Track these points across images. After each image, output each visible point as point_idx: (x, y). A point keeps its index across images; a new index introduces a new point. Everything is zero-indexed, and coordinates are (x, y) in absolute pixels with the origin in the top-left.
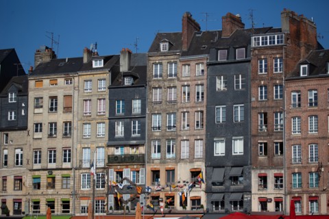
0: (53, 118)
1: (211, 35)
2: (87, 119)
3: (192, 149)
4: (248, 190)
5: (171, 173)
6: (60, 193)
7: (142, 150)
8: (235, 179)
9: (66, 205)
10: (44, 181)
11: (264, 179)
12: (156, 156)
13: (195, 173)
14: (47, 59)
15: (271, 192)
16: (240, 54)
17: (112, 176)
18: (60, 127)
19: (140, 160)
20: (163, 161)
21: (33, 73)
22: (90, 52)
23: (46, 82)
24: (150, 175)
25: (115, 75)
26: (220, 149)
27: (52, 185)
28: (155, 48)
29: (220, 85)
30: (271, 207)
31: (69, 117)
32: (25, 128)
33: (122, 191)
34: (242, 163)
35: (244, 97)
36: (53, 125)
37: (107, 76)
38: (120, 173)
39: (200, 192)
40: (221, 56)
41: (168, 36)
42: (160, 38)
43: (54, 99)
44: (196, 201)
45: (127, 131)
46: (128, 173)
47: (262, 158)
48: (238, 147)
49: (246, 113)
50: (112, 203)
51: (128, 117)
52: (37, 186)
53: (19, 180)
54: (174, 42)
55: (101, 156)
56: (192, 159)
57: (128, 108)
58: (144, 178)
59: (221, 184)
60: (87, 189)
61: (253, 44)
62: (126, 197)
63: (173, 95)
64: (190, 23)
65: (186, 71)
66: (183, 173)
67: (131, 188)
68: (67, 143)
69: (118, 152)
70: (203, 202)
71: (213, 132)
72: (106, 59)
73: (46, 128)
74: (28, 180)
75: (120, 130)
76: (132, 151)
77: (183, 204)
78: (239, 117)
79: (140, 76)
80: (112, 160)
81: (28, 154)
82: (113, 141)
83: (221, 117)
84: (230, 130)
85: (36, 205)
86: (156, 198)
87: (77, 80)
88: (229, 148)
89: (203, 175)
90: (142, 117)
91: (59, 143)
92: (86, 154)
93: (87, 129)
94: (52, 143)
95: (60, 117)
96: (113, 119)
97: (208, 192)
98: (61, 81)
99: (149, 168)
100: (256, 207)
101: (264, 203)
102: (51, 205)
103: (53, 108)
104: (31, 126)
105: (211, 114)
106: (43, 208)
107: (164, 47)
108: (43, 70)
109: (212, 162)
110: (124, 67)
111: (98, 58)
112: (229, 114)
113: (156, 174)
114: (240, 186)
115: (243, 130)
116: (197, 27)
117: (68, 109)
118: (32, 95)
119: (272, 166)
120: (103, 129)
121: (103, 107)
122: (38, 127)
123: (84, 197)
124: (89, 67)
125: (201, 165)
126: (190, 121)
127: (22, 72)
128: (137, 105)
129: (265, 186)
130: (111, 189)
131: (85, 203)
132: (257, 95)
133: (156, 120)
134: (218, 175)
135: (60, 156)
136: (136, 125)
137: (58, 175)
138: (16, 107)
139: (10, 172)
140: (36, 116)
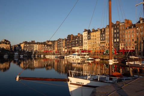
1: (115, 24)
4: (119, 46)
6: (95, 47)
7: (105, 41)
12: (107, 42)
14: (93, 30)
16: (118, 27)
17: (101, 45)
18: (95, 39)
19: (105, 42)
22: (98, 29)
23: (93, 33)
25: (101, 31)
26: (115, 40)
29: (115, 31)
31: (95, 38)
33: (102, 47)
34: (119, 42)
35: (119, 33)
36: (94, 39)
37: (100, 31)
40: (115, 27)
41: (108, 25)
43: (94, 35)
46: (103, 45)
48: (118, 40)
49: (119, 35)
52: (92, 47)
55: (100, 42)
61: (120, 25)
71: (114, 38)
72: (100, 29)
73: (93, 39)
76: (103, 42)
78: (118, 36)
80: (101, 43)
81: (91, 43)
83: (115, 36)
84: (116, 38)
87: (96, 32)
88: (116, 40)
89: (113, 44)
91: (95, 41)
92: (98, 42)
93: (98, 39)
96: (101, 37)
97: (114, 47)
99: (106, 44)
101: (122, 48)
102: (94, 49)
103: (94, 37)
104: (91, 39)
107: (107, 27)
109: (114, 42)
110: (103, 30)
112: (116, 35)
115: (119, 38)
117: (95, 36)
118: (91, 35)
119: (123, 43)
120: (100, 39)
122: (92, 39)
123: (98, 48)
124: (98, 31)
128: (104, 35)
129: (122, 45)
130: (101, 47)
132: (121, 32)
133: (106, 37)
134: (115, 44)
135: (95, 43)
136: (104, 38)
137: (94, 45)
138: (89, 37)
139: (89, 45)
140: (92, 38)
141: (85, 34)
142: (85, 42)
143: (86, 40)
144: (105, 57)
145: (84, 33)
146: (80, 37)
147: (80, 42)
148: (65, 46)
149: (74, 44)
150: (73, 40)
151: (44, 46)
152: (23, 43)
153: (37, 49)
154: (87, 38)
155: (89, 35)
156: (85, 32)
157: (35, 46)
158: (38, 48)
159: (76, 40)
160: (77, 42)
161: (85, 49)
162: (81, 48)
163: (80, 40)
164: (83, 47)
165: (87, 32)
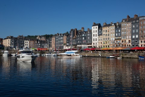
0: (106, 33)
1: (132, 18)
2: (111, 33)
3: (129, 37)
4: (139, 43)
5: (125, 41)
6: (107, 45)
7: (120, 38)
8: (136, 41)
9: (109, 46)
10: (105, 43)
11: (142, 41)
12: (123, 38)
13: (129, 41)
14: (105, 24)
15: (143, 43)
16: (137, 21)
17: (116, 42)
20: (124, 39)
21: (103, 27)
22: (112, 23)
23: (105, 28)
24: (122, 41)
25: (116, 26)
27: (106, 43)
28: (122, 21)
29: (134, 26)
30: (143, 46)
31: (109, 33)
32: (102, 35)
33: (117, 44)
34: (137, 39)
35: (138, 28)
36: (106, 34)
37: (115, 26)
38: (117, 41)
39: (130, 44)
40: (134, 22)
41: (125, 19)
42: (123, 20)
43: (106, 30)
44: (130, 45)
45: (118, 35)
46: (118, 41)
47: (141, 38)
48: (137, 36)
49: (138, 31)
50: (116, 45)
51: (118, 32)
52: (104, 43)
53: (101, 43)
54: (126, 20)
55: (114, 39)
56: (129, 39)
57: (118, 31)
58: (121, 42)
59: (134, 42)
60: (112, 44)
61: (140, 19)
62: (118, 45)
63: (125, 29)
64: (129, 17)
65: (128, 25)
66: (127, 41)
67: (119, 43)
68: (109, 37)
69: (117, 38)
70: (131, 45)
71: (132, 34)
72: (114, 24)
73: (105, 35)
74: (103, 43)
75: (117, 35)
76: (119, 38)
77: (127, 46)
79: (120, 26)
80: (116, 39)
81: (103, 39)
82: (116, 36)
84: (135, 34)
85: (104, 46)
86: (123, 45)
87: (110, 27)
88: (135, 37)
89: (131, 41)
90: (120, 32)
92: (112, 38)
93: (112, 35)
94: (106, 37)
95: (107, 33)
96: (116, 33)
97: (132, 44)
98: (107, 28)
99: (122, 40)
100: (140, 46)
101: (142, 45)
102: (106, 46)
103: (106, 32)
104: (103, 35)
105: (132, 31)
106: (105, 47)
107: (124, 21)
108: (105, 26)
109: (132, 39)
110: (117, 25)
111: (113, 24)
112: (135, 31)
113: (123, 41)
114: (137, 43)
115: (138, 34)
116: (130, 17)
117: (108, 32)
118: (103, 30)
119: (143, 39)
120: (114, 35)
121: (114, 31)
122: (104, 35)
123: (111, 45)
124: (112, 25)
125: (130, 40)
126: (129, 32)
127: (101, 27)
128: (119, 31)
129: (142, 42)
130: (115, 44)
131: (112, 46)
132: (141, 28)
133: (123, 33)
134: (133, 41)
135: (107, 39)
136: (119, 34)
137: (107, 42)
138: (101, 32)
139: (100, 42)
140: (104, 33)
141: (95, 29)
142: (95, 38)
143: (96, 36)
144: (126, 55)
145: (93, 27)
146: (89, 32)
147: (89, 38)
148: (67, 43)
149: (80, 41)
150: (79, 36)
151: (36, 42)
152: (7, 38)
153: (28, 46)
154: (97, 33)
155: (100, 31)
156: (95, 27)
157: (26, 42)
158: (30, 45)
159: (83, 35)
160: (83, 38)
161: (95, 46)
162: (89, 45)
163: (89, 36)
164: (93, 44)
165: (97, 27)
